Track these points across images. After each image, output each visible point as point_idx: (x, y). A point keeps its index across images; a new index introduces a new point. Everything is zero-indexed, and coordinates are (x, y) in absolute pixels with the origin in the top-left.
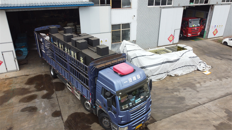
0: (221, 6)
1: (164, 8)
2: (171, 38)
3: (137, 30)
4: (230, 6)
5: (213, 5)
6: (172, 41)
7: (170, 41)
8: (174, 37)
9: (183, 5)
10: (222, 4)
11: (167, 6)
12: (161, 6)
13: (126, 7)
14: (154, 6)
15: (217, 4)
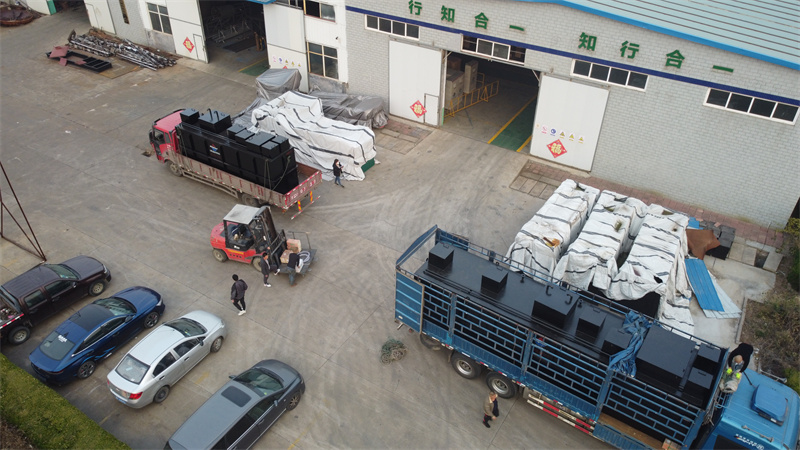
0: (569, 82)
1: (396, 40)
2: (418, 109)
3: (349, 66)
4: (606, 92)
5: (538, 73)
6: (422, 117)
7: (418, 115)
8: (426, 109)
9: (445, 47)
10: (571, 79)
11: (406, 37)
12: (392, 34)
13: (327, 18)
14: (378, 30)
15: (552, 73)
